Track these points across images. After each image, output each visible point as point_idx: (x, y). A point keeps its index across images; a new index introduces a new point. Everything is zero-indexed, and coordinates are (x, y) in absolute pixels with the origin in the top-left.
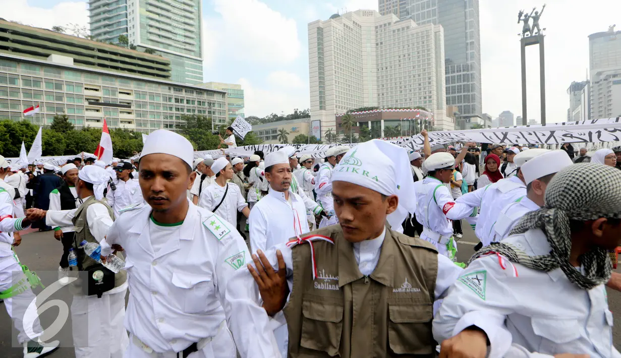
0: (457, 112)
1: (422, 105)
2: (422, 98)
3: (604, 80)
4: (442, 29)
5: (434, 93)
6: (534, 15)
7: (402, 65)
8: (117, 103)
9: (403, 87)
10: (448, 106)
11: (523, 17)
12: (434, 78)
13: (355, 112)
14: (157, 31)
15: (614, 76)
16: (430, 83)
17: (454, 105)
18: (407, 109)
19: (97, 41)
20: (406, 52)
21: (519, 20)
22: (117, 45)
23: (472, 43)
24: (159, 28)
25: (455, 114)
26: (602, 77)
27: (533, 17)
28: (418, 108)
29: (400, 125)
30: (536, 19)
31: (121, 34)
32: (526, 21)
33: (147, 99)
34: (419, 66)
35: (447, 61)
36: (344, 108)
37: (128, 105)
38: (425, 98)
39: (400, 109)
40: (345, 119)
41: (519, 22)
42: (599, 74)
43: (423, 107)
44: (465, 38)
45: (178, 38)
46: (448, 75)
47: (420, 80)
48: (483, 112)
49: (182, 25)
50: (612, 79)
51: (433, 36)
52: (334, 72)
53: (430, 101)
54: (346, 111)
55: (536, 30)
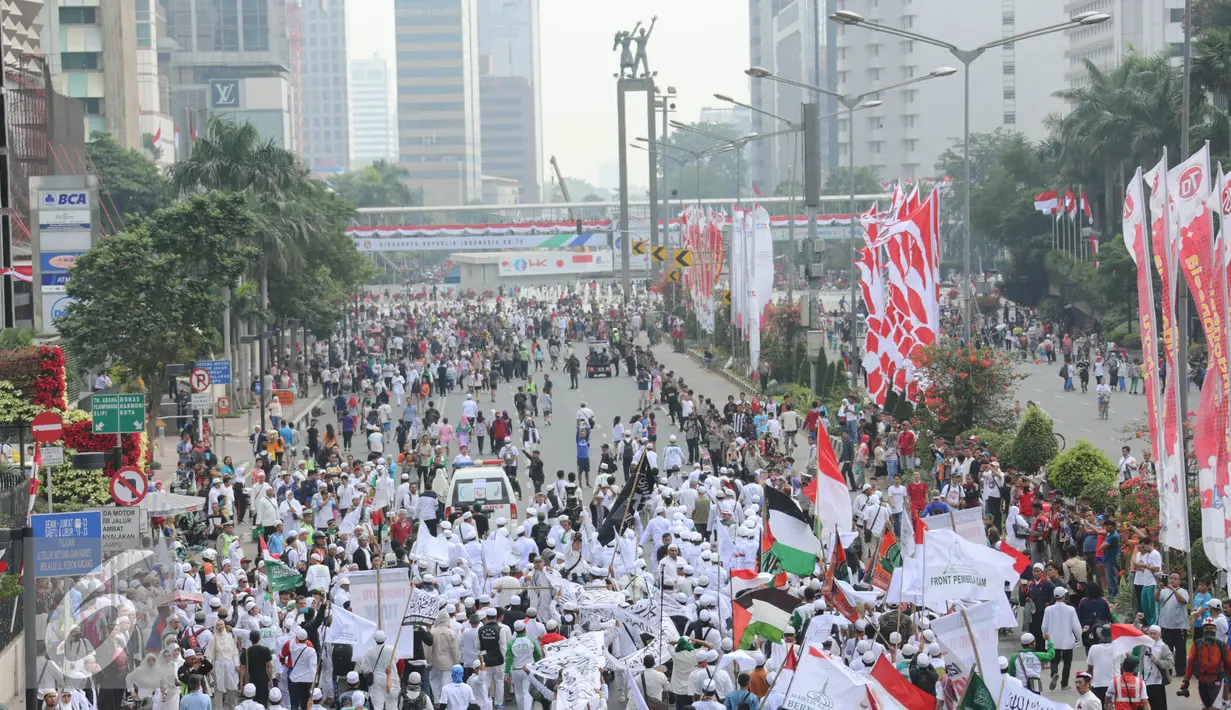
6: (638, 34)
21: (616, 44)
30: (642, 42)
32: (626, 46)
41: (615, 48)
55: (641, 70)
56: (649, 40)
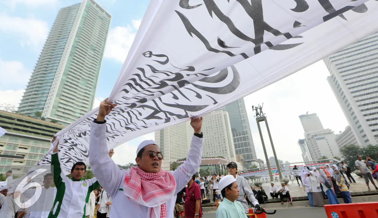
0: (243, 159)
1: (222, 155)
2: (222, 151)
3: (312, 138)
4: (227, 113)
5: (228, 147)
6: (259, 107)
7: (208, 132)
8: (14, 155)
9: (210, 144)
10: (237, 155)
11: (254, 108)
12: (226, 139)
13: (182, 160)
14: (63, 110)
15: (316, 136)
16: (224, 142)
17: (240, 155)
18: (213, 158)
19: (20, 114)
20: (210, 125)
21: (253, 109)
22: (33, 117)
23: (244, 120)
24: (64, 109)
25: (242, 160)
26: (310, 136)
27: (259, 108)
28: (219, 157)
29: (209, 168)
30: (261, 109)
31: (38, 111)
32: (256, 110)
33: (39, 153)
34: (218, 133)
35: (233, 130)
36: (176, 158)
37: (23, 156)
38: (223, 151)
39: (208, 158)
40: (173, 166)
41: (253, 111)
42: (308, 135)
43: (222, 156)
44: (240, 118)
45: (76, 115)
46: (234, 137)
47: (219, 140)
48: (258, 158)
49: (79, 107)
50: (315, 138)
51: (223, 117)
52: (169, 136)
53: (226, 153)
54: (177, 160)
55: (262, 114)
56: (262, 108)
